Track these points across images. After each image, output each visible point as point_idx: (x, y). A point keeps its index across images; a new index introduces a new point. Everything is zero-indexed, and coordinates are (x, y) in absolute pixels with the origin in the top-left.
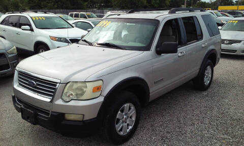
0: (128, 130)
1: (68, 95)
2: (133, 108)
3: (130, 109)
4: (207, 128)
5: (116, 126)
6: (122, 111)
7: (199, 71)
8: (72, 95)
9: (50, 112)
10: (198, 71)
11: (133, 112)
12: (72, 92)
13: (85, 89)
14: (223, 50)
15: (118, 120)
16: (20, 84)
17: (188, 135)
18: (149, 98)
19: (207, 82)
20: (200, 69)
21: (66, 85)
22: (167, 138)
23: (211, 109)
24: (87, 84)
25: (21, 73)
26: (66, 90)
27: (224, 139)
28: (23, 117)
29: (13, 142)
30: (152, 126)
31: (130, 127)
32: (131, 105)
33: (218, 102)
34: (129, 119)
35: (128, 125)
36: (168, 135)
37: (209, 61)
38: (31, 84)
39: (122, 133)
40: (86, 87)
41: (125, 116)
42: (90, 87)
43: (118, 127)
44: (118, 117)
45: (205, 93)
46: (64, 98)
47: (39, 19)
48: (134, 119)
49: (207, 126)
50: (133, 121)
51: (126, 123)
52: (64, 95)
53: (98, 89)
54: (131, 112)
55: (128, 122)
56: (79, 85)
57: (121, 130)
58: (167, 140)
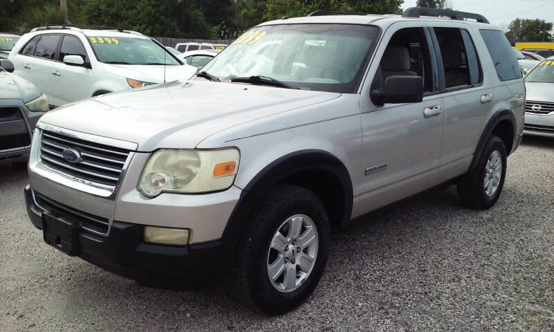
0: (298, 282)
1: (153, 181)
2: (311, 227)
3: (304, 229)
4: (492, 288)
5: (270, 268)
6: (285, 233)
7: (474, 160)
8: (163, 181)
9: (110, 224)
10: (470, 159)
11: (311, 238)
12: (163, 174)
13: (194, 169)
14: (528, 126)
15: (275, 254)
16: (44, 161)
17: (446, 302)
18: (351, 209)
19: (491, 191)
20: (475, 154)
21: (150, 157)
22: (392, 306)
23: (502, 248)
24: (201, 154)
25: (48, 135)
26: (149, 170)
27: (534, 313)
28: (47, 240)
29: (22, 300)
30: (357, 278)
31: (304, 276)
32: (308, 220)
33: (517, 234)
34: (301, 254)
35: (298, 269)
36: (397, 301)
37: (497, 139)
38: (69, 159)
39: (282, 287)
40: (198, 164)
41: (291, 247)
42: (208, 161)
43: (274, 271)
44: (273, 245)
45: (485, 215)
46: (145, 186)
47: (106, 42)
48: (313, 255)
49: (490, 283)
50: (310, 261)
51: (293, 263)
52: (144, 179)
53: (228, 168)
54: (307, 239)
55: (298, 262)
56: (182, 157)
57: (280, 279)
58: (393, 310)
